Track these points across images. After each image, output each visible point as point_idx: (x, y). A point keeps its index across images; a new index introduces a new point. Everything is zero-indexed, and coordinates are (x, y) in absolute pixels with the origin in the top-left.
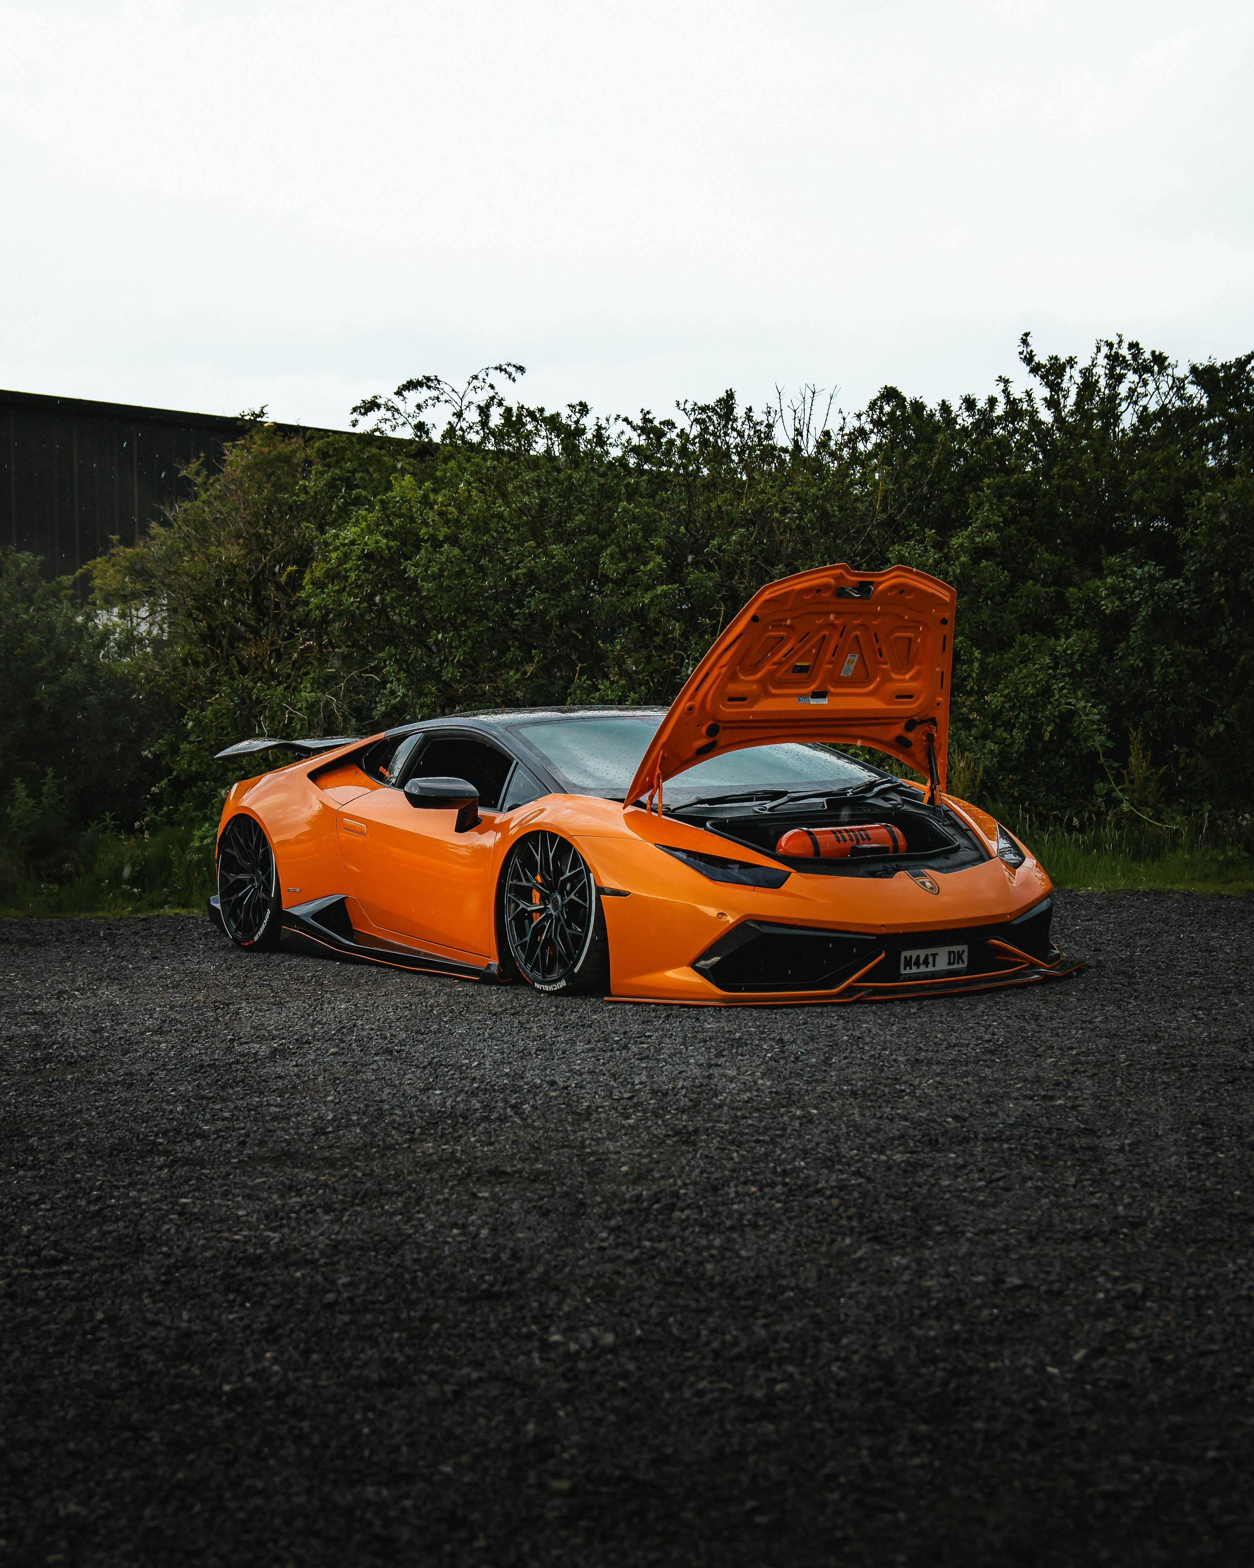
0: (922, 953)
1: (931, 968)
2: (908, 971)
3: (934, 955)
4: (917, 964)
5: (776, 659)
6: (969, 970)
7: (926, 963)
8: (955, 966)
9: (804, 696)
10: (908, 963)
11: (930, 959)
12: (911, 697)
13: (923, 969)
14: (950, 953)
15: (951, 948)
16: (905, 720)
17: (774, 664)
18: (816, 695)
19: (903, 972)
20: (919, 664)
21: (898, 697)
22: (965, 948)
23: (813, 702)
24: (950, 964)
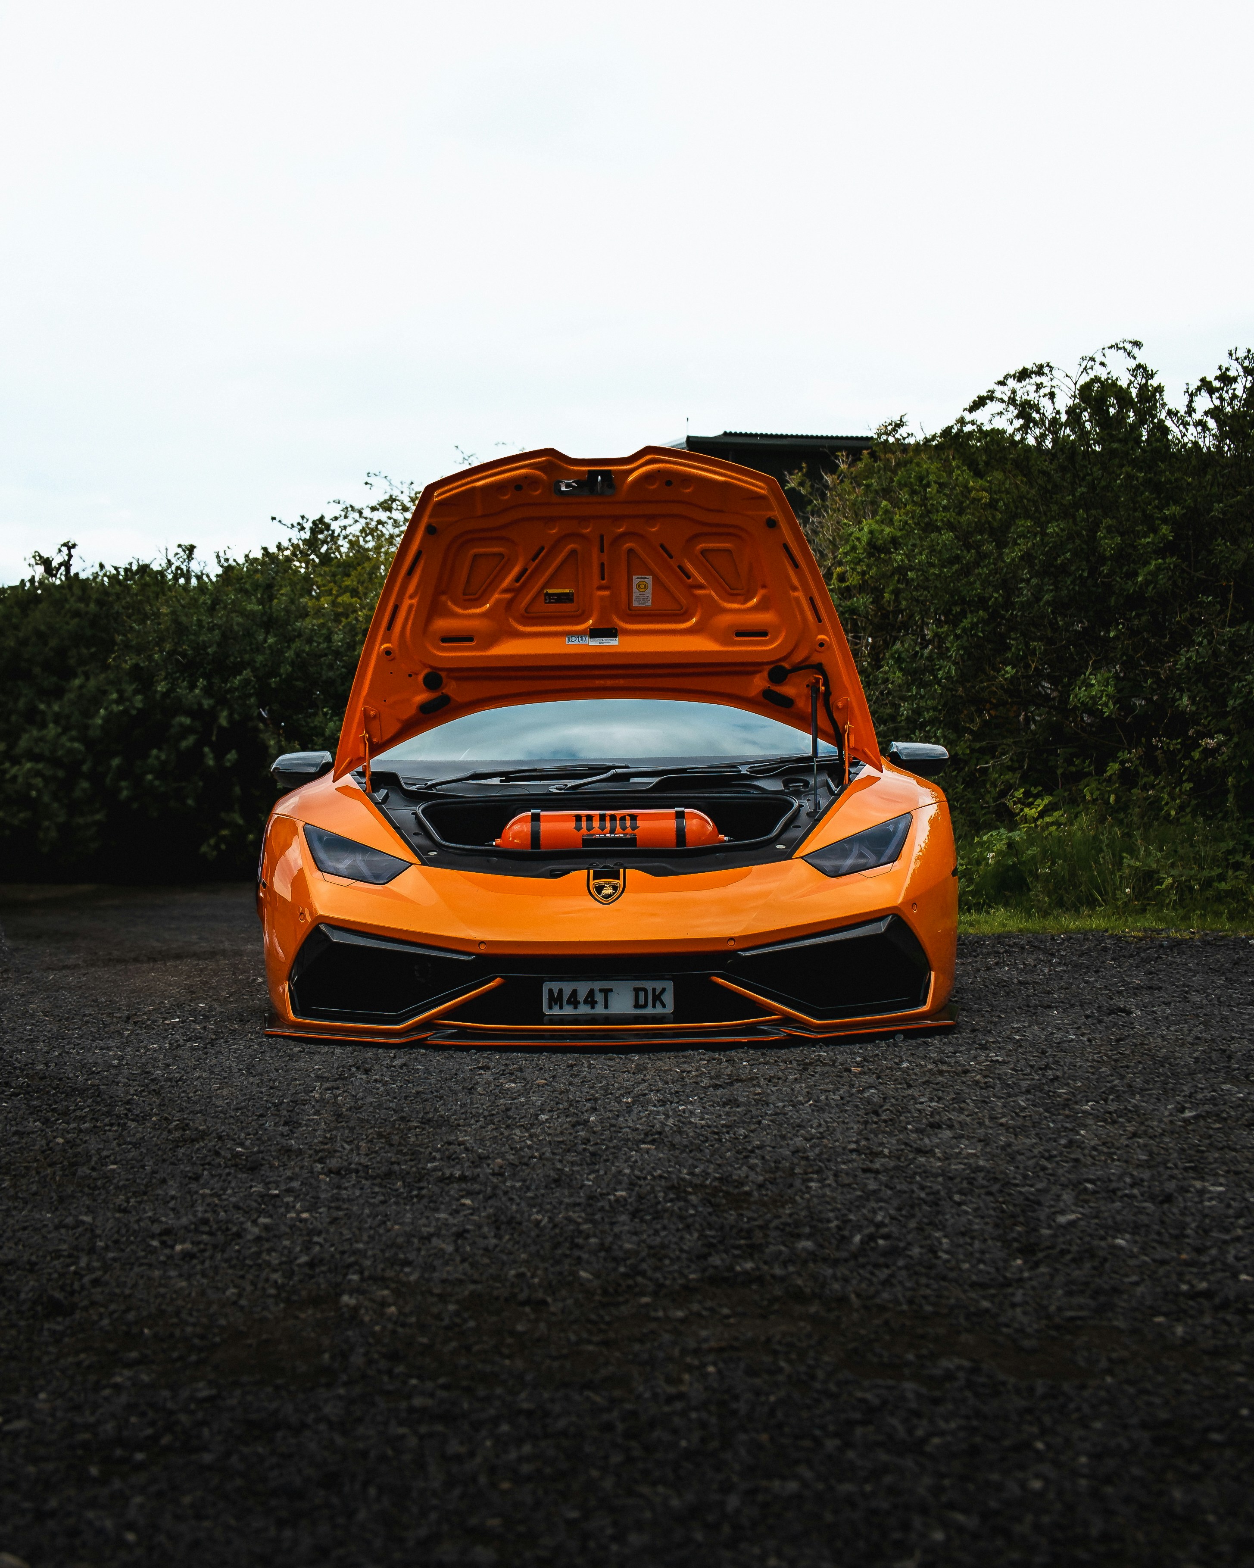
0: (583, 988)
1: (599, 1010)
2: (556, 1011)
3: (606, 992)
4: (575, 1003)
5: (506, 583)
6: (677, 1017)
7: (590, 1000)
8: (649, 1010)
9: (579, 634)
10: (556, 999)
11: (599, 997)
12: (764, 634)
13: (584, 1010)
14: (637, 990)
15: (639, 984)
16: (768, 668)
17: (506, 591)
18: (595, 633)
19: (546, 1011)
20: (764, 586)
21: (738, 634)
22: (669, 985)
23: (593, 642)
24: (637, 1006)
